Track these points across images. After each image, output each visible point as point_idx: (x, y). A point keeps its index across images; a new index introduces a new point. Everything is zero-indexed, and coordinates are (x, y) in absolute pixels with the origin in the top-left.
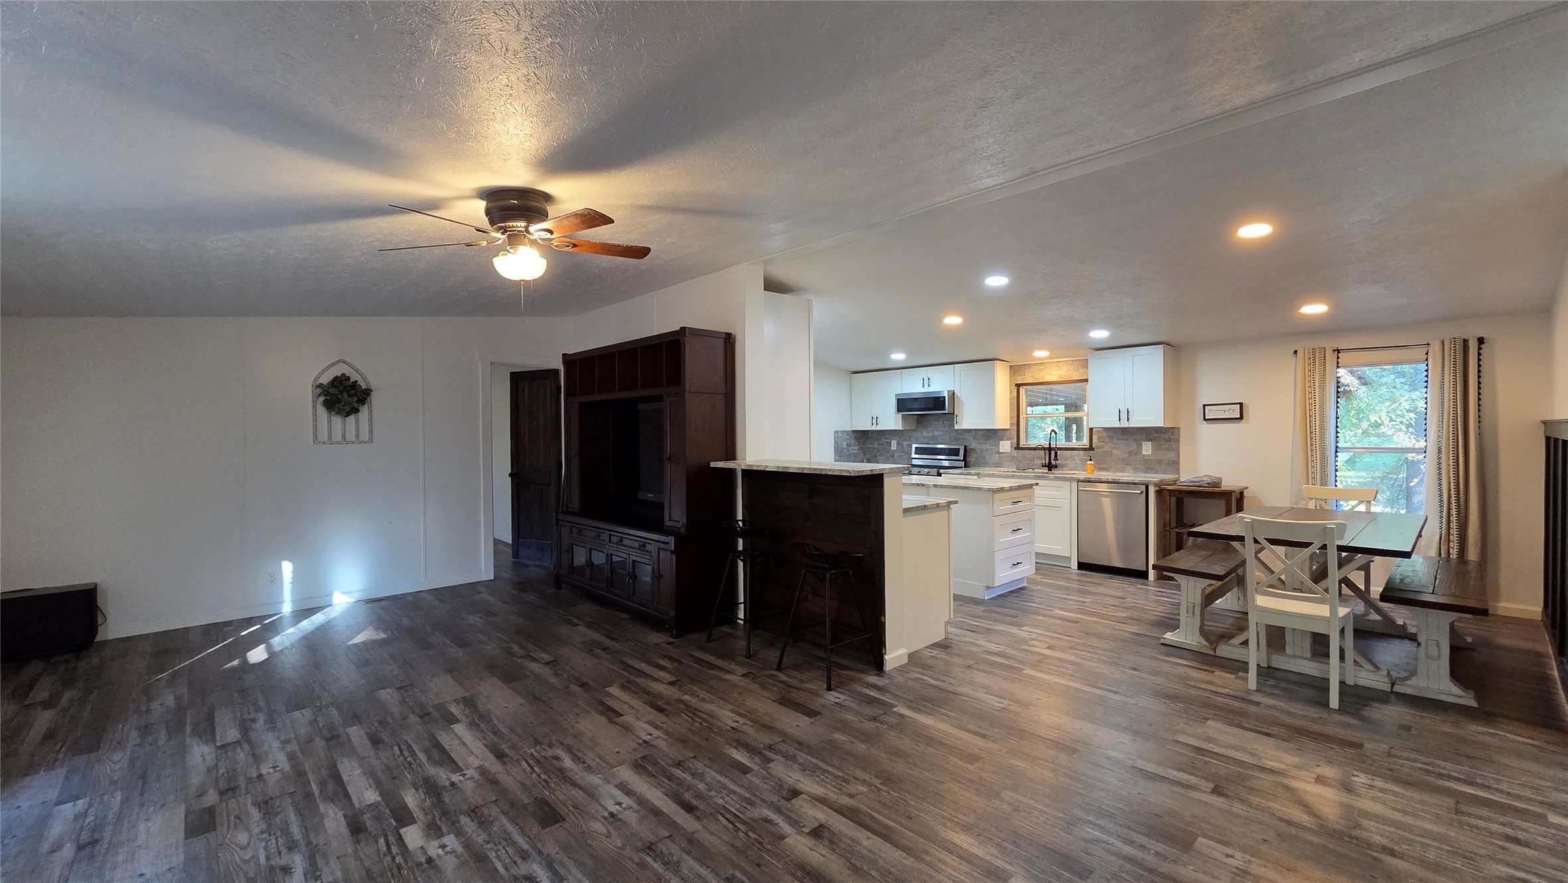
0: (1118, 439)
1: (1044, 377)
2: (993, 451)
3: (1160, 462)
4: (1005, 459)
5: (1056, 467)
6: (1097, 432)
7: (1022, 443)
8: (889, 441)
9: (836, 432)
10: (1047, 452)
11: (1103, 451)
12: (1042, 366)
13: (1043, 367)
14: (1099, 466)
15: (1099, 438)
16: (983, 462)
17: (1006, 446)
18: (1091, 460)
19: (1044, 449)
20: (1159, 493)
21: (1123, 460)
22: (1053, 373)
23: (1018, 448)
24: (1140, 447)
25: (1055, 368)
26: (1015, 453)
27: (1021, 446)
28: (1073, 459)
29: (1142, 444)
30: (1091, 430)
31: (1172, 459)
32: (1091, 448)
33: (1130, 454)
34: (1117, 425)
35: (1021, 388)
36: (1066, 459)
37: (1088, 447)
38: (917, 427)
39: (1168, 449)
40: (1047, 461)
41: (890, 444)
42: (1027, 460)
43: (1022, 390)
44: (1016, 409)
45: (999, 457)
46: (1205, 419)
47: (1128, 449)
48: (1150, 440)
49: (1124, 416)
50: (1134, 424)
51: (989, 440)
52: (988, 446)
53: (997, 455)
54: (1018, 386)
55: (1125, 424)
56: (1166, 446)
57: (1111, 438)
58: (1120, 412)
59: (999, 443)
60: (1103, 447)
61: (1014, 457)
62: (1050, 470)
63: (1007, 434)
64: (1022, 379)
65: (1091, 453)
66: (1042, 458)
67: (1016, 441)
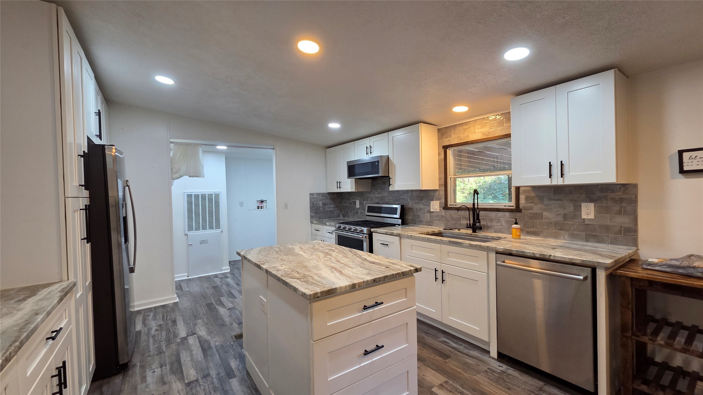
0: (551, 199)
1: (468, 136)
2: (426, 210)
3: (607, 228)
4: (435, 218)
5: (480, 228)
6: (525, 191)
7: (450, 203)
8: (355, 200)
9: (311, 194)
10: (471, 213)
11: (530, 213)
12: (467, 125)
13: (468, 127)
14: (527, 230)
15: (527, 198)
16: (418, 220)
17: (435, 206)
18: (516, 223)
19: (468, 209)
20: (612, 278)
21: (556, 224)
22: (476, 131)
23: (446, 207)
24: (578, 208)
25: (479, 126)
26: (443, 212)
27: (449, 206)
28: (499, 221)
29: (581, 206)
30: (518, 189)
31: (626, 226)
32: (518, 209)
33: (565, 217)
34: (547, 182)
35: (448, 150)
36: (491, 220)
37: (514, 208)
38: (372, 190)
39: (619, 213)
40: (472, 222)
41: (355, 203)
42: (454, 220)
43: (450, 152)
44: (443, 171)
45: (431, 216)
46: (682, 171)
47: (562, 212)
48: (591, 200)
49: (556, 171)
50: (571, 179)
51: (422, 200)
52: (422, 206)
53: (429, 214)
54: (445, 148)
55: (557, 181)
56: (616, 208)
57: (541, 199)
58: (550, 165)
59: (430, 203)
60: (531, 208)
61: (443, 216)
62: (474, 231)
63: (437, 194)
64: (449, 140)
65: (518, 215)
66: (466, 218)
67: (444, 201)
